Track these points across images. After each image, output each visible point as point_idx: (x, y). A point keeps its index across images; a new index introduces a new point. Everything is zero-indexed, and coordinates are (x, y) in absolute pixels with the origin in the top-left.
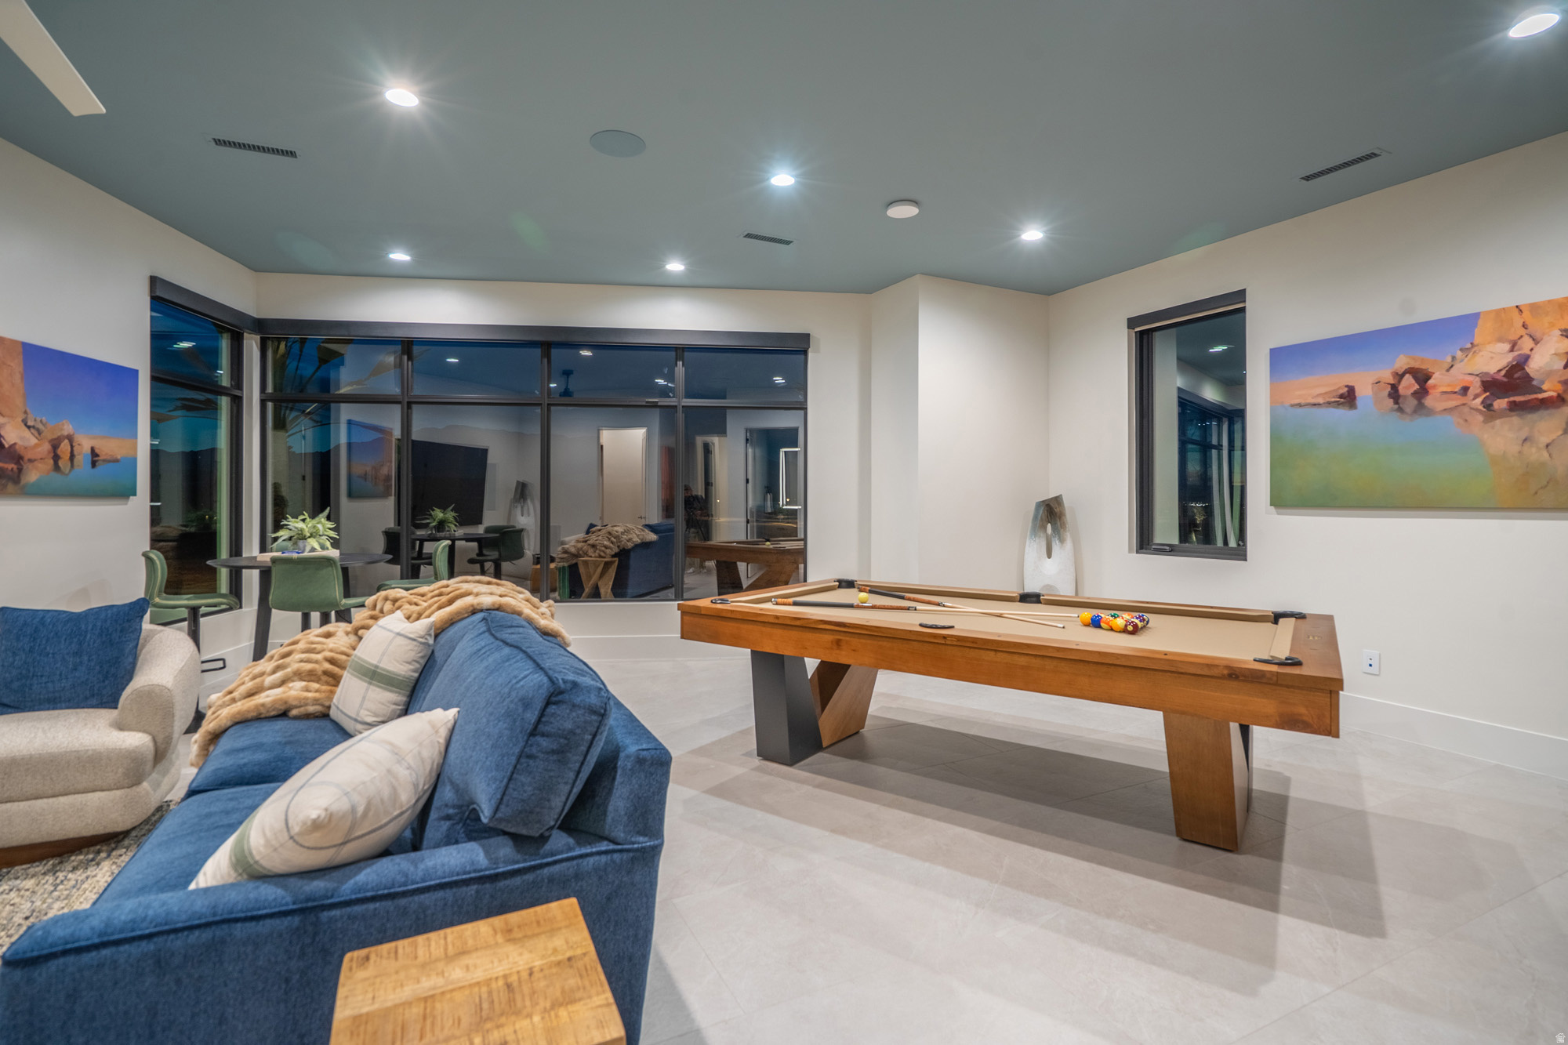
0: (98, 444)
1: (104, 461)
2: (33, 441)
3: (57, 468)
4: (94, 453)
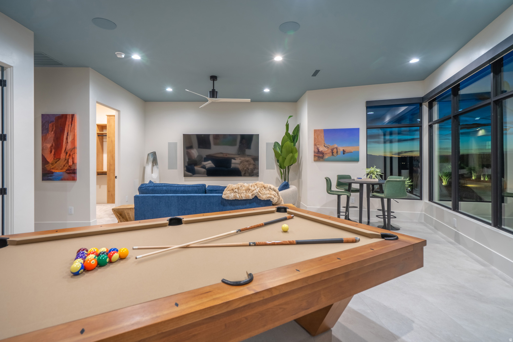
1: (347, 152)
2: (327, 149)
3: (333, 155)
4: (343, 150)
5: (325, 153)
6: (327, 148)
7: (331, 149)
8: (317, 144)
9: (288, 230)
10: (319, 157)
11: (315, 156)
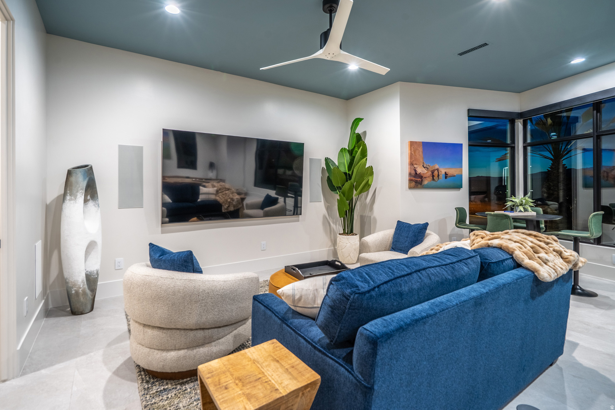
0: (447, 171)
1: (450, 176)
2: (426, 171)
3: (433, 179)
4: (446, 174)
5: (424, 177)
7: (431, 171)
8: (414, 162)
10: (416, 182)
11: (410, 180)
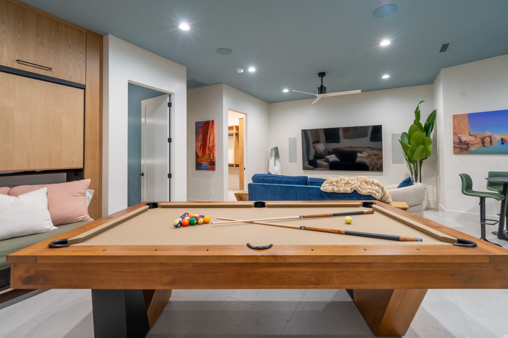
0: (504, 137)
2: (473, 139)
4: (502, 139)
5: (470, 144)
6: (474, 137)
7: (480, 139)
8: (458, 132)
9: (351, 222)
10: (461, 149)
11: (454, 147)
